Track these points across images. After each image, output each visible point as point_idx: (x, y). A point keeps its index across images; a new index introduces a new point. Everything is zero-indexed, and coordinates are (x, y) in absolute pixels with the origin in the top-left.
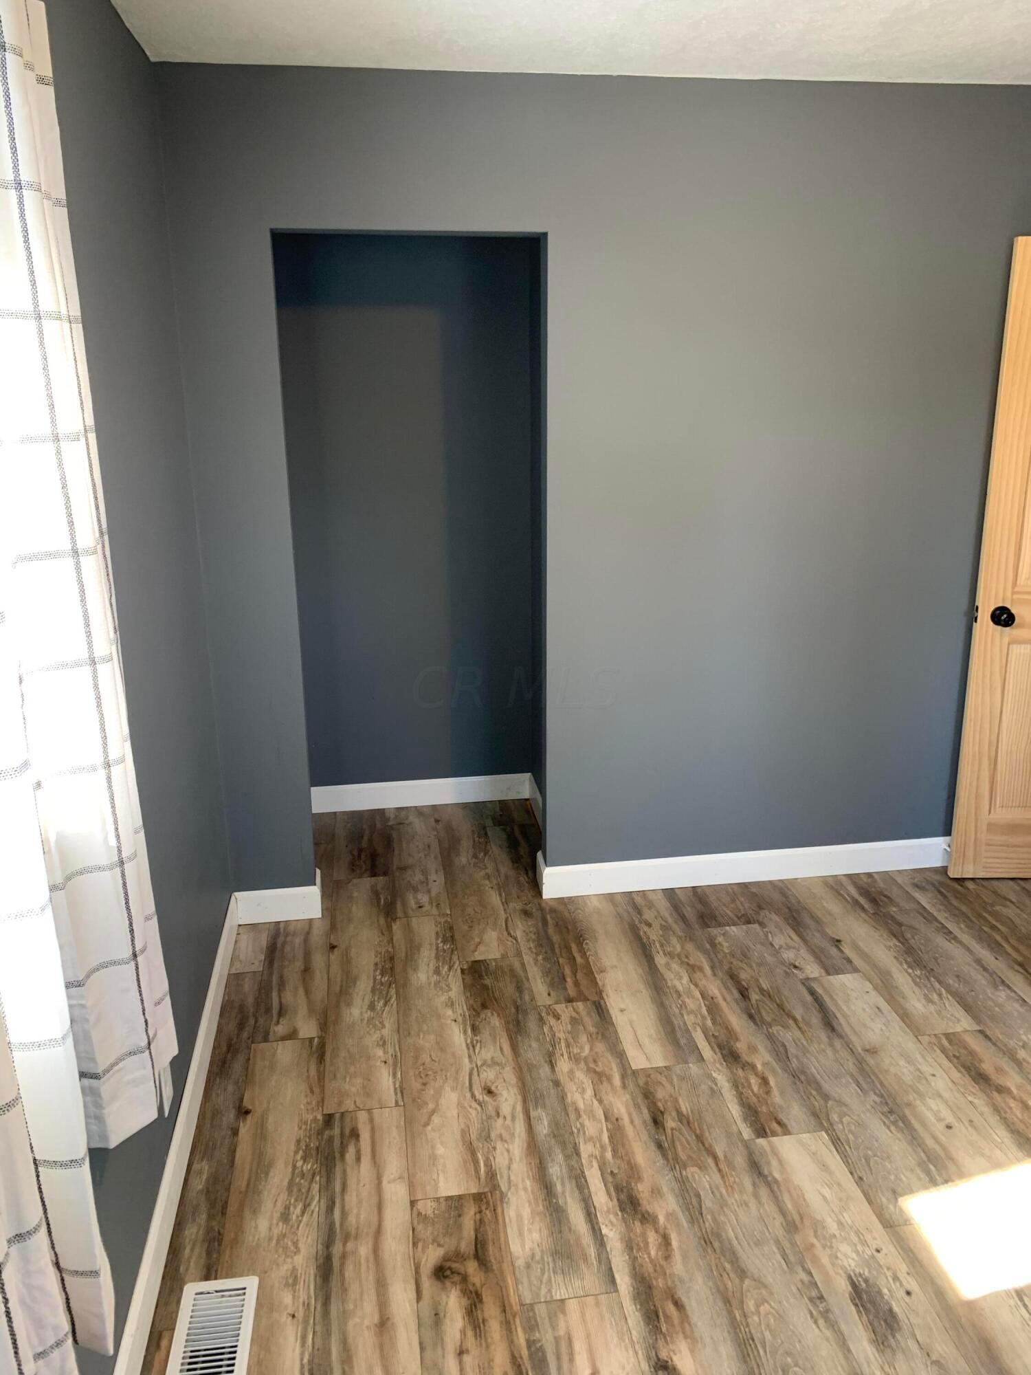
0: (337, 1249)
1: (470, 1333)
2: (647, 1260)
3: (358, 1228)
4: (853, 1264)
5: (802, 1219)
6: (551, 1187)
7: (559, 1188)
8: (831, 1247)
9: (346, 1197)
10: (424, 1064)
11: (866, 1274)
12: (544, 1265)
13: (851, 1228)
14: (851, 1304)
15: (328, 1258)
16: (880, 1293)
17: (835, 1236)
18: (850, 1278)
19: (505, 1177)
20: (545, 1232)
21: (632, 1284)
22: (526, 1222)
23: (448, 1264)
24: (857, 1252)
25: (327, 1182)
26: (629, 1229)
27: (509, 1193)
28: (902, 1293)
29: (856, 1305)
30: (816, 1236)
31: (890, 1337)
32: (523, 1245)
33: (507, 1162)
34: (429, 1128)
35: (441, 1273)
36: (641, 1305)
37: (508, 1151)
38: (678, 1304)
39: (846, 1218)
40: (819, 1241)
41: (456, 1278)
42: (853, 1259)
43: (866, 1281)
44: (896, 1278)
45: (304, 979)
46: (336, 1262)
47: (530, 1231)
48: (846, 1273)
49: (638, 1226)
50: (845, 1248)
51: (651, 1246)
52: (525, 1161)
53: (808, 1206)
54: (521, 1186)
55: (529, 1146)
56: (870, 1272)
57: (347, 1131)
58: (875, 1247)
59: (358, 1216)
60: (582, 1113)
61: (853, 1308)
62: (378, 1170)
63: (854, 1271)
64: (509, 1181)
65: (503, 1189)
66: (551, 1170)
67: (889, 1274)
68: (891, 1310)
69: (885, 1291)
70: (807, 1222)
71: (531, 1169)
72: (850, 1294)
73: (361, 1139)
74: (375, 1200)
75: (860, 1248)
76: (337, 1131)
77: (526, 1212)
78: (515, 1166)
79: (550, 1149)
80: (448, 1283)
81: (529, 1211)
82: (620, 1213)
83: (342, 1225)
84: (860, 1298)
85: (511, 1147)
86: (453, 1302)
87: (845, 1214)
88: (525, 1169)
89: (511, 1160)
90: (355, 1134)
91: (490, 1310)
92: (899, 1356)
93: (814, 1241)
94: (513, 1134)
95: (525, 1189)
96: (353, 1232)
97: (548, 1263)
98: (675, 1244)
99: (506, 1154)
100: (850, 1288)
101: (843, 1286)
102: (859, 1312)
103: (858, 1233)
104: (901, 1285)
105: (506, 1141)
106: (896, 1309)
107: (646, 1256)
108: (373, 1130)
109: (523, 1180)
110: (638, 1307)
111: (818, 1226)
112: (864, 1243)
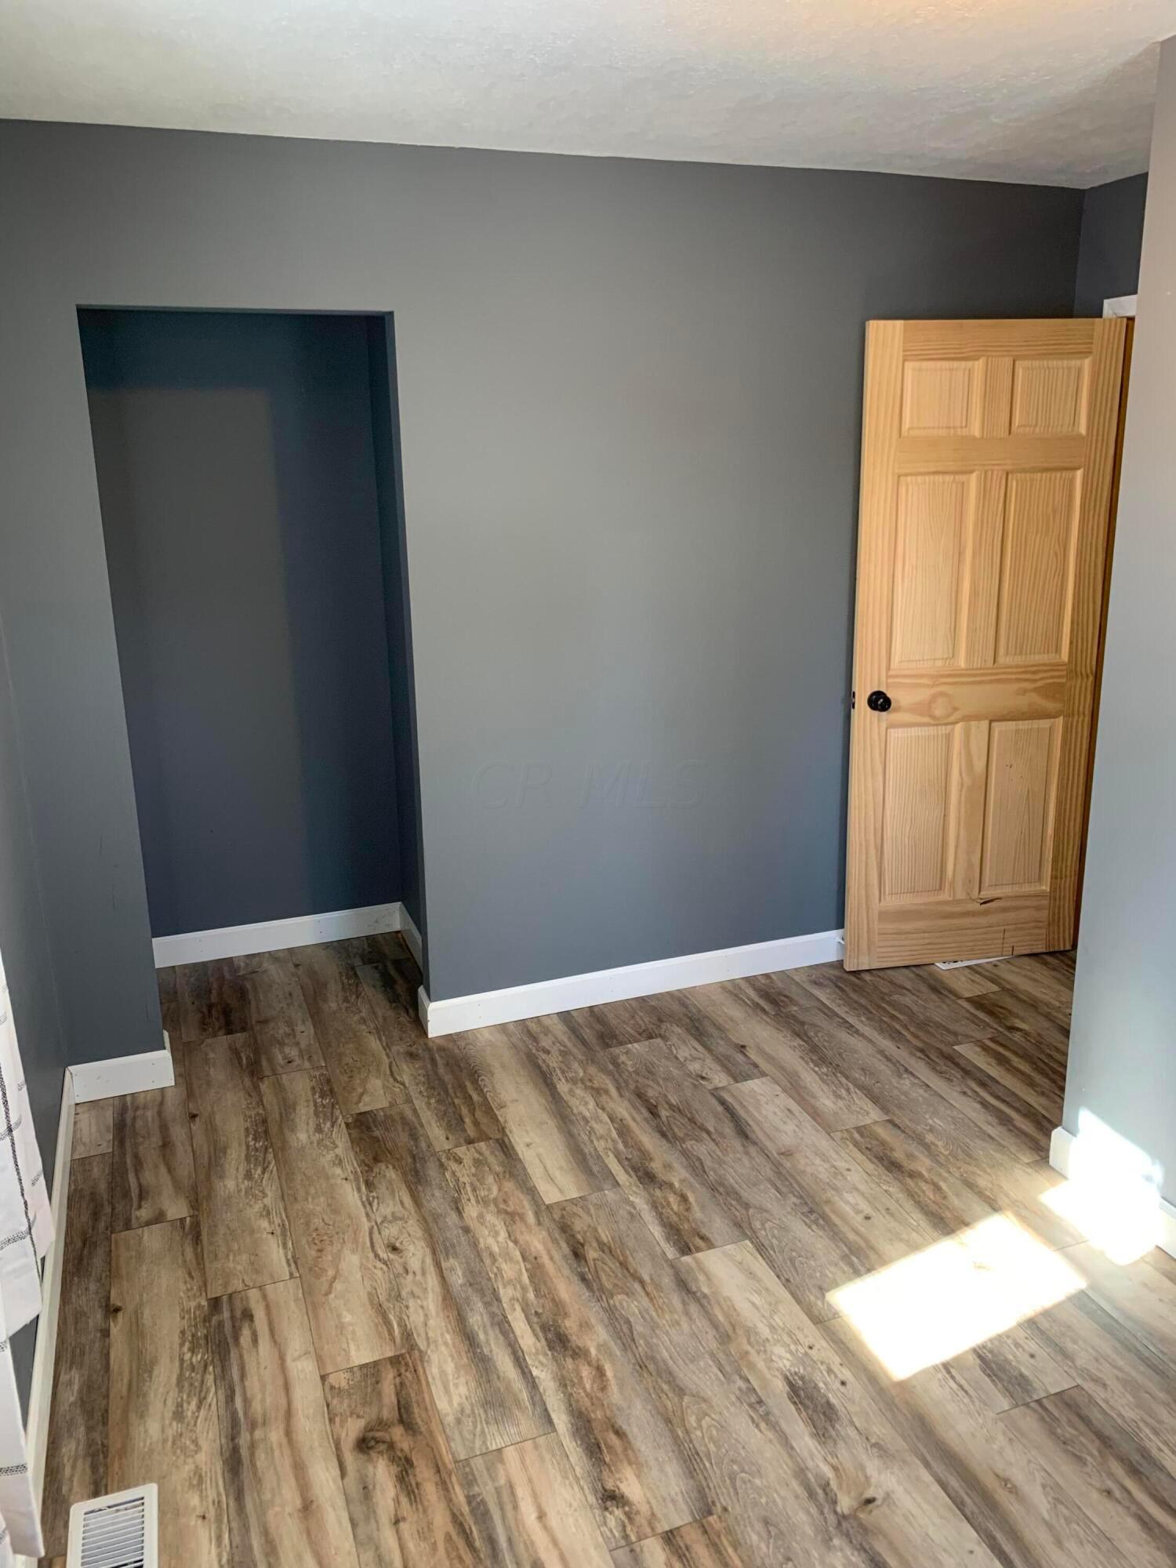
0: (244, 1440)
1: (404, 1500)
2: (583, 1394)
3: (264, 1415)
4: (788, 1364)
5: (734, 1329)
6: (473, 1338)
7: (482, 1336)
8: (765, 1351)
9: (246, 1383)
10: (317, 1229)
11: (802, 1371)
12: (475, 1417)
13: (783, 1329)
14: (790, 1403)
15: (235, 1450)
16: (816, 1387)
17: (768, 1340)
18: (786, 1378)
19: (423, 1335)
20: (473, 1384)
21: (570, 1421)
22: (451, 1377)
23: (371, 1434)
24: (791, 1352)
25: (223, 1371)
26: (560, 1367)
27: (429, 1352)
28: (838, 1385)
29: (795, 1403)
30: (749, 1342)
31: (830, 1429)
32: (450, 1402)
33: (422, 1318)
34: (332, 1296)
35: (364, 1445)
36: (582, 1440)
37: (422, 1307)
38: (619, 1433)
39: (778, 1320)
40: (753, 1347)
41: (382, 1447)
42: (788, 1360)
43: (802, 1378)
44: (830, 1371)
45: (164, 1156)
46: (244, 1452)
47: (456, 1385)
48: (782, 1374)
49: (569, 1363)
50: (779, 1350)
51: (585, 1380)
52: (442, 1315)
53: (738, 1315)
54: (440, 1341)
55: (444, 1299)
56: (805, 1369)
57: (238, 1313)
58: (807, 1344)
59: (263, 1401)
60: (498, 1257)
61: (792, 1407)
62: (280, 1351)
63: (789, 1370)
64: (428, 1339)
65: (422, 1348)
66: (471, 1320)
67: (823, 1368)
68: (828, 1403)
69: (821, 1385)
70: (740, 1332)
71: (450, 1322)
72: (788, 1394)
73: (256, 1318)
74: (280, 1381)
75: (793, 1347)
76: (226, 1315)
77: (450, 1367)
78: (431, 1322)
79: (467, 1300)
80: (373, 1454)
81: (453, 1365)
82: (549, 1353)
83: (245, 1414)
84: (798, 1396)
85: (425, 1304)
86: (382, 1472)
87: (776, 1317)
88: (443, 1324)
89: (426, 1315)
90: (248, 1316)
91: (423, 1473)
92: (841, 1444)
93: (749, 1348)
94: (426, 1289)
95: (446, 1344)
96: (260, 1420)
97: (479, 1415)
98: (609, 1374)
99: (420, 1311)
100: (787, 1388)
101: (780, 1386)
102: (798, 1410)
103: (790, 1334)
104: (836, 1377)
105: (418, 1297)
106: (833, 1400)
107: (581, 1391)
108: (268, 1307)
109: (442, 1335)
110: (579, 1443)
111: (750, 1332)
112: (797, 1342)
